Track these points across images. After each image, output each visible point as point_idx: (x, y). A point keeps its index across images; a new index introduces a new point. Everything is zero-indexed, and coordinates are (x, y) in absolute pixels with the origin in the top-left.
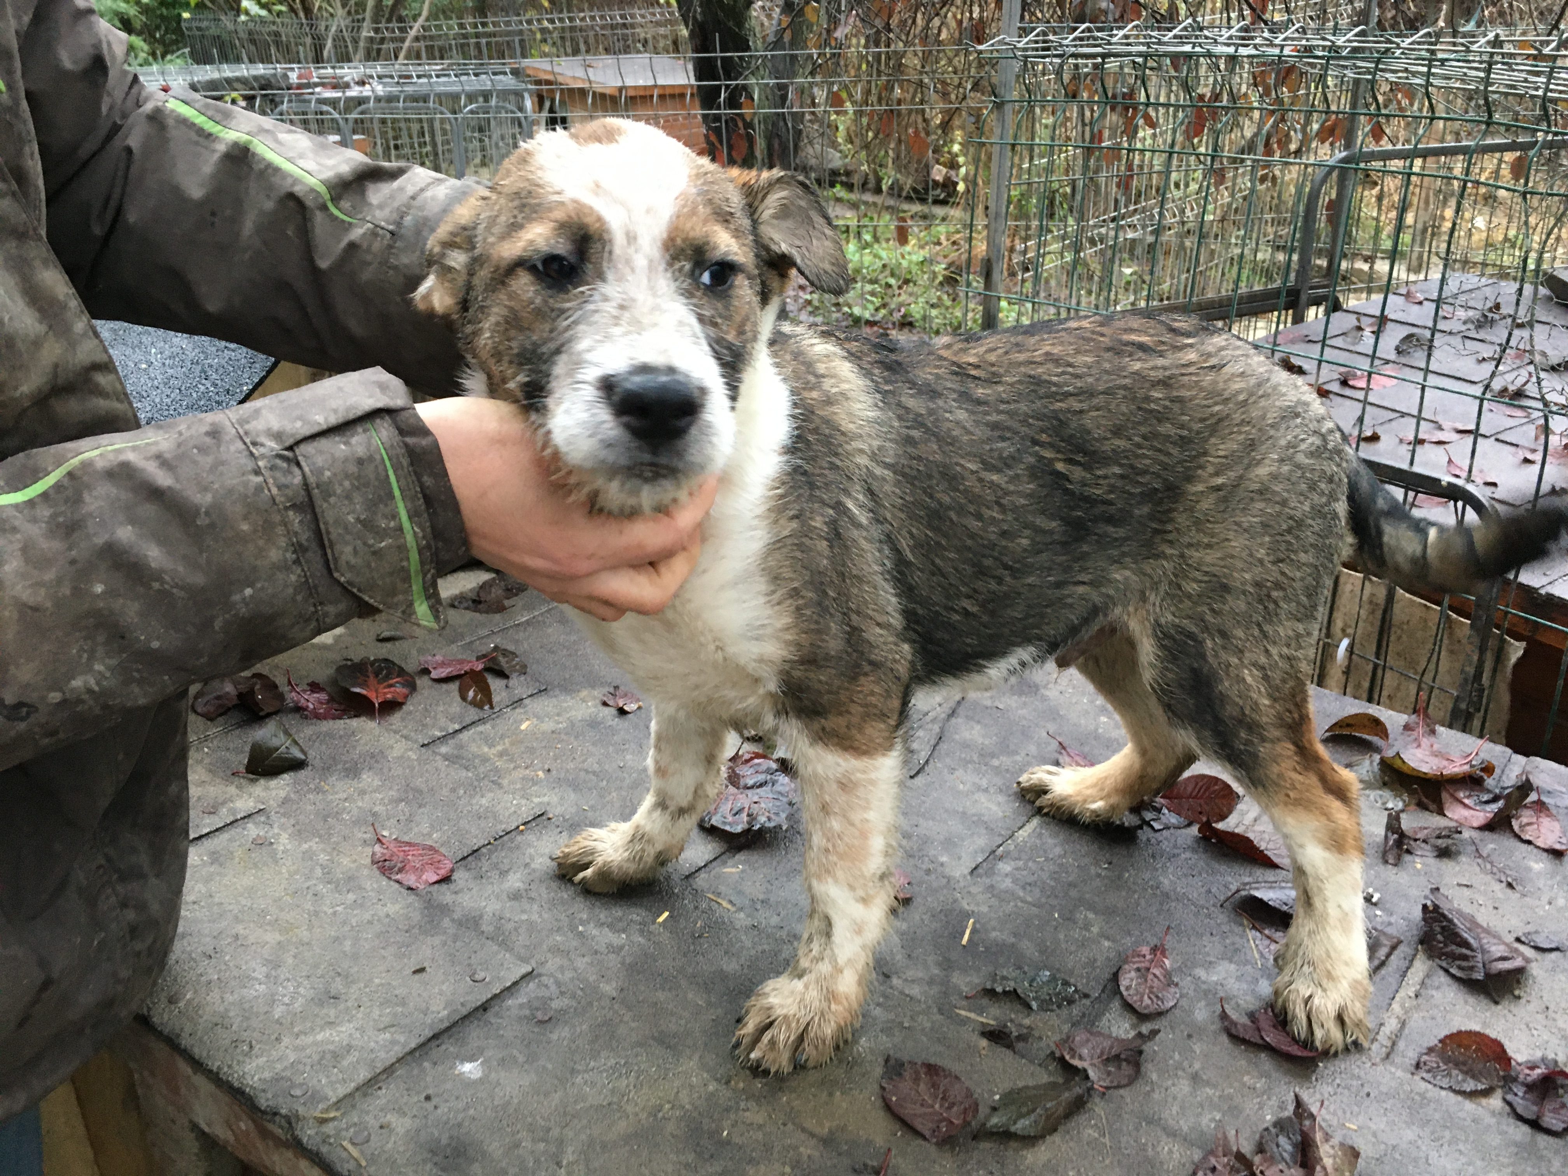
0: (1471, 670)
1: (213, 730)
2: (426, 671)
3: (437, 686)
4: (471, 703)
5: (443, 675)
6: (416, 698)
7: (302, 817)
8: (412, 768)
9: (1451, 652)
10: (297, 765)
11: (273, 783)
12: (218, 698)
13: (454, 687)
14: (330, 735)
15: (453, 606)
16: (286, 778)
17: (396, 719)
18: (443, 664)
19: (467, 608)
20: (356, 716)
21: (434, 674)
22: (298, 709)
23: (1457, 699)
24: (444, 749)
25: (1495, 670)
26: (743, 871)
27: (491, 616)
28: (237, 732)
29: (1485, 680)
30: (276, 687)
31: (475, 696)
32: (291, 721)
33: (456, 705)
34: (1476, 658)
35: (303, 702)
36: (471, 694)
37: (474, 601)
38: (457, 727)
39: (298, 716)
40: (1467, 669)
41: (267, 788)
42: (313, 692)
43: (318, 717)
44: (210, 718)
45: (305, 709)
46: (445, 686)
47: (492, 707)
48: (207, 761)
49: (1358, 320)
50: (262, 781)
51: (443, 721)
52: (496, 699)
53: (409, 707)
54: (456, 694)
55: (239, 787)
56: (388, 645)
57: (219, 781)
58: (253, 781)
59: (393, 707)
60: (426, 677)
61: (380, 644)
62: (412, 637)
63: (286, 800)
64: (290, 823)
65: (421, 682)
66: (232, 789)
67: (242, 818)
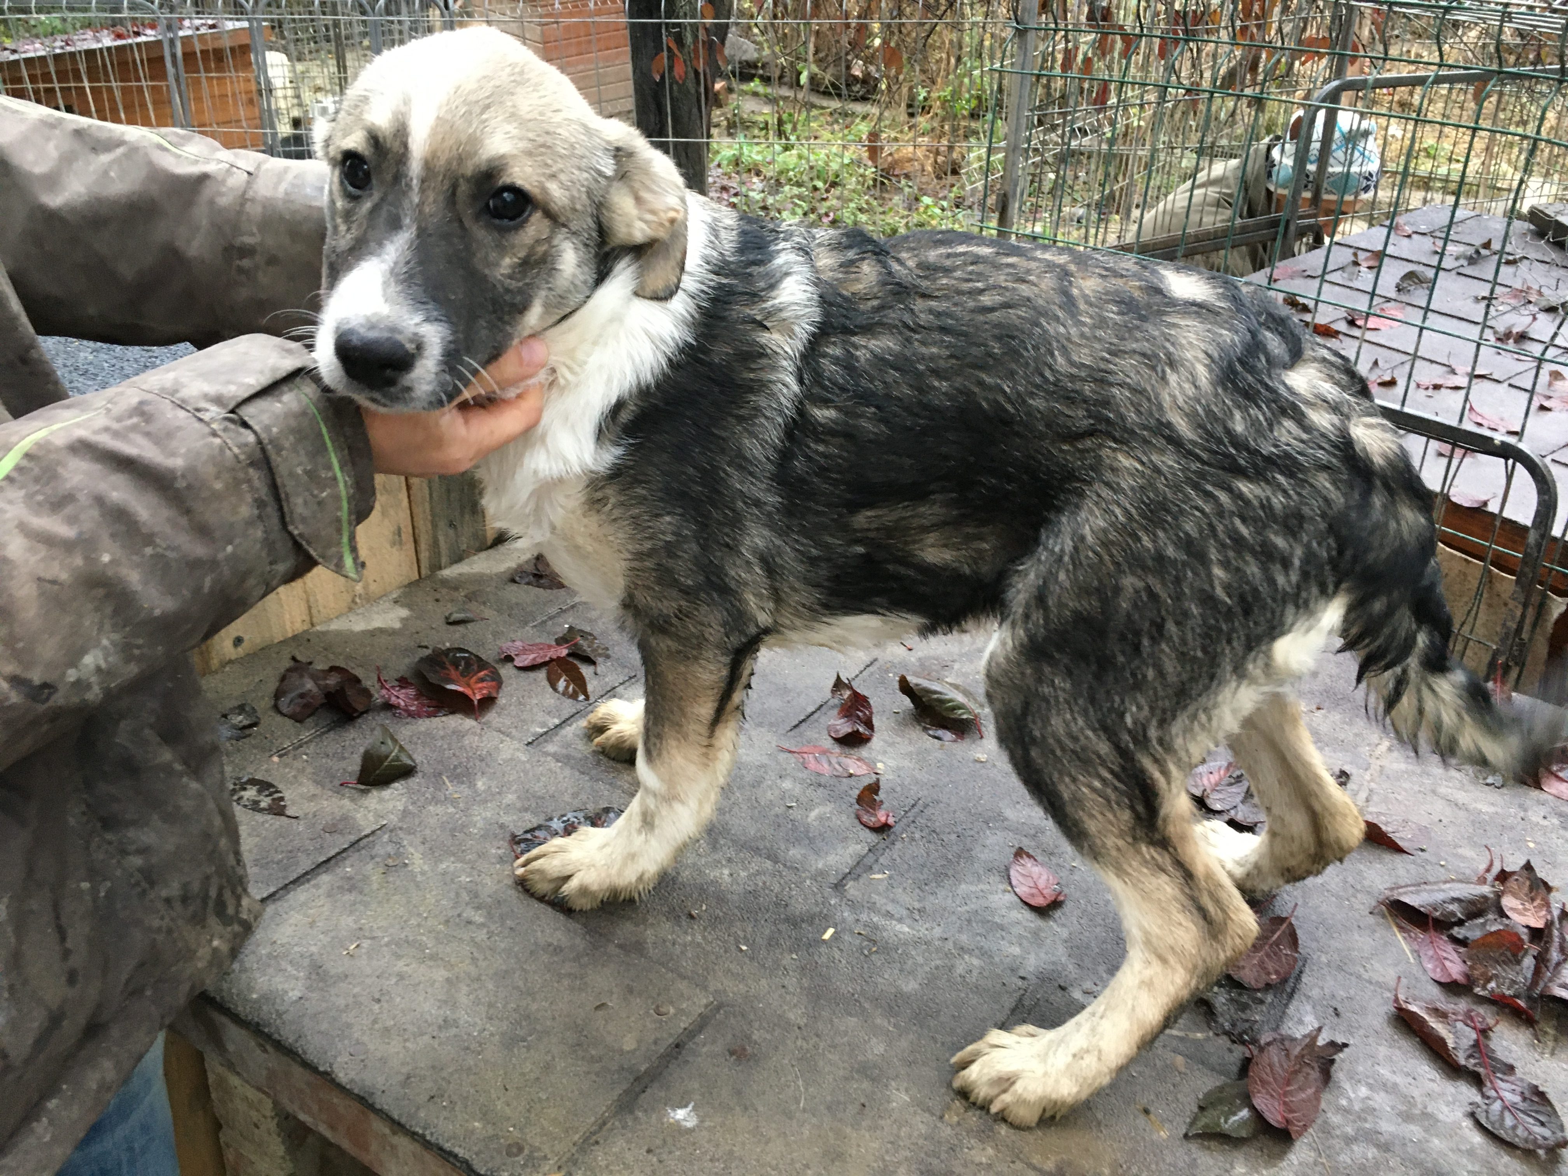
0: (1513, 626)
1: (305, 735)
2: (509, 659)
3: (523, 675)
4: (564, 694)
5: (526, 663)
6: (506, 689)
7: (427, 832)
8: (526, 773)
9: (1490, 606)
10: (406, 772)
11: (387, 793)
12: (302, 696)
13: (542, 675)
14: (428, 734)
15: (513, 581)
16: (398, 786)
17: (492, 716)
18: (525, 651)
19: (528, 584)
20: (453, 713)
21: (519, 662)
22: (388, 706)
23: (1496, 654)
24: (551, 748)
25: (1534, 625)
26: (890, 877)
27: (555, 591)
28: (332, 735)
29: (1525, 636)
30: (358, 681)
31: (567, 687)
32: (384, 719)
33: (549, 698)
34: (1518, 613)
35: (393, 700)
36: (561, 684)
37: (535, 575)
38: (557, 721)
39: (389, 714)
40: (1509, 624)
41: (381, 800)
42: (402, 687)
43: (411, 715)
44: (298, 719)
45: (397, 707)
46: (532, 675)
47: (587, 698)
48: (309, 770)
49: (1355, 255)
50: (375, 793)
51: (541, 717)
52: (590, 688)
53: (502, 701)
54: (545, 683)
55: (353, 800)
56: (461, 628)
57: (330, 793)
58: (364, 792)
59: (488, 702)
60: (509, 666)
61: (452, 628)
62: (482, 619)
63: (405, 813)
64: (418, 840)
65: (506, 671)
66: (346, 802)
67: (366, 836)
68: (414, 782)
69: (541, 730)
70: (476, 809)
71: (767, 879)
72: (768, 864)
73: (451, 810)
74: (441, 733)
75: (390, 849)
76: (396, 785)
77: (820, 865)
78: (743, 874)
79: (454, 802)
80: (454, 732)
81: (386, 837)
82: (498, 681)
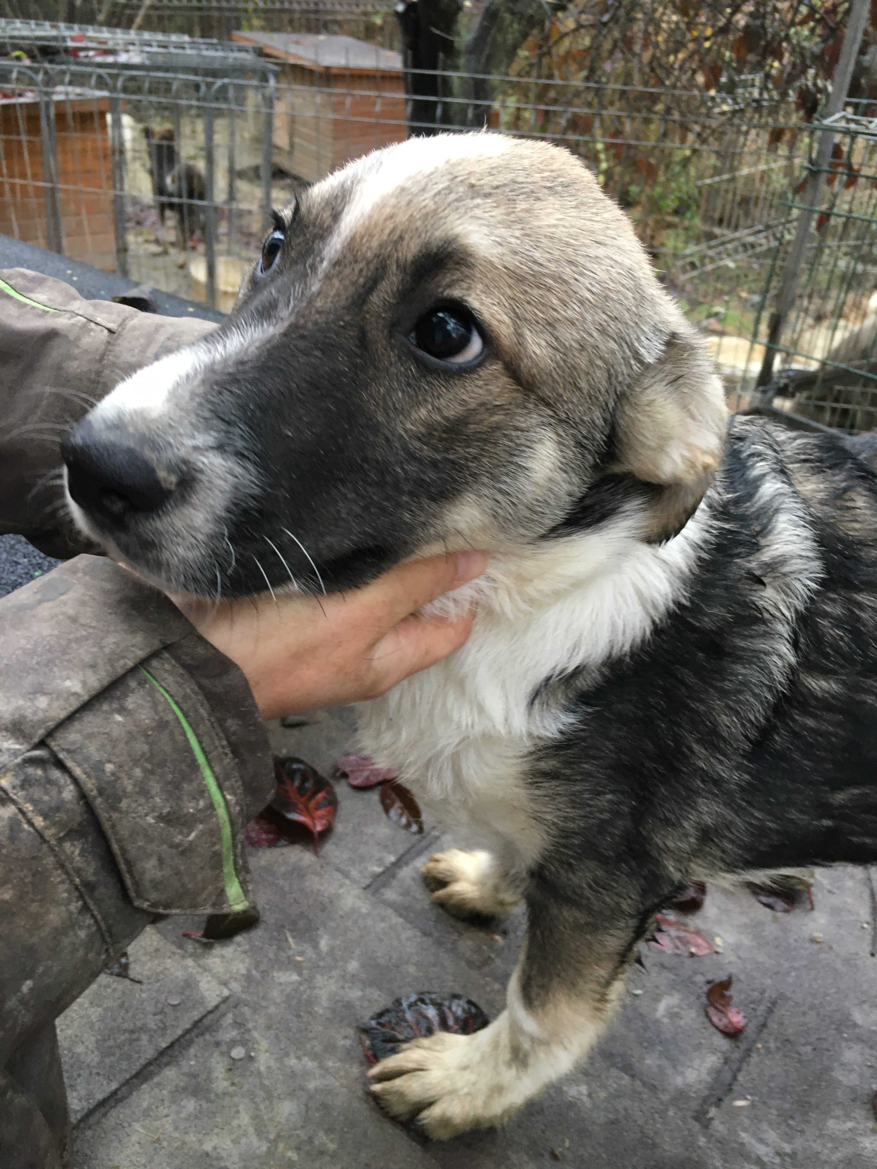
2: (343, 774)
3: (357, 793)
4: (398, 824)
5: (360, 782)
6: (342, 812)
7: (272, 1009)
8: (368, 930)
10: (247, 924)
11: (229, 947)
13: (375, 797)
14: (272, 873)
16: (241, 941)
18: (358, 767)
21: (353, 780)
24: (389, 894)
26: (753, 1105)
31: (400, 816)
33: (384, 828)
36: (395, 812)
38: (393, 860)
41: (224, 959)
46: (365, 795)
47: (421, 830)
51: (377, 852)
53: (339, 827)
54: (379, 808)
55: (194, 956)
56: (295, 732)
57: (174, 948)
58: (208, 947)
59: (327, 833)
60: (343, 782)
61: (288, 732)
62: (316, 723)
63: (248, 978)
64: (262, 1021)
65: (341, 789)
66: (190, 962)
67: (210, 1012)
68: (257, 934)
69: (379, 870)
70: (319, 981)
71: (628, 1103)
72: (626, 1079)
73: (295, 977)
74: (283, 869)
75: (234, 1033)
76: (238, 939)
77: (679, 1081)
78: (603, 1095)
79: (298, 968)
80: (294, 870)
81: (229, 1018)
82: (333, 803)
